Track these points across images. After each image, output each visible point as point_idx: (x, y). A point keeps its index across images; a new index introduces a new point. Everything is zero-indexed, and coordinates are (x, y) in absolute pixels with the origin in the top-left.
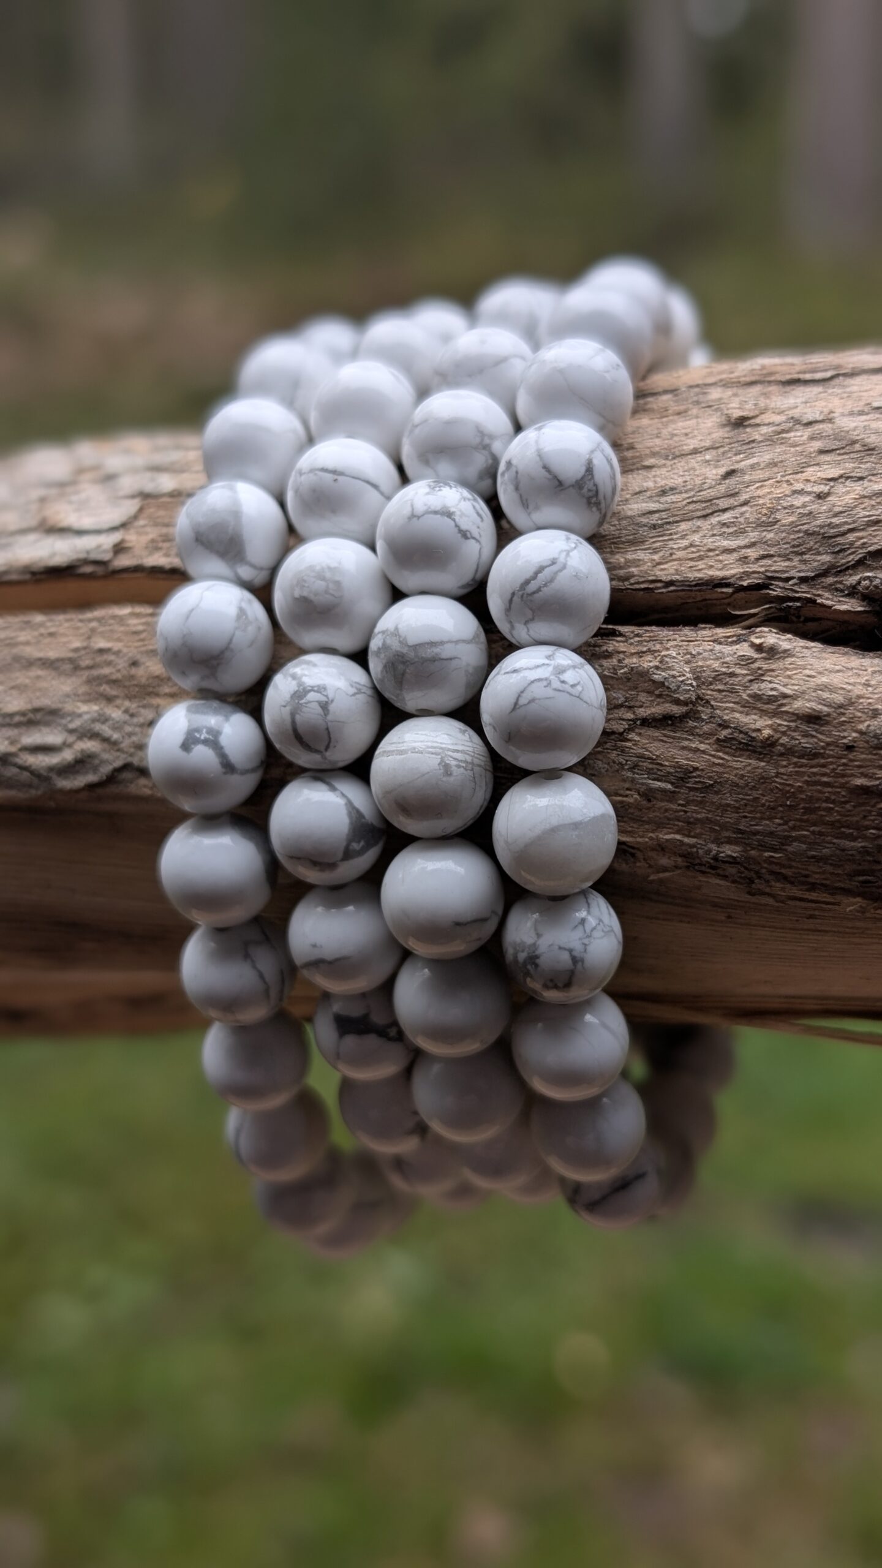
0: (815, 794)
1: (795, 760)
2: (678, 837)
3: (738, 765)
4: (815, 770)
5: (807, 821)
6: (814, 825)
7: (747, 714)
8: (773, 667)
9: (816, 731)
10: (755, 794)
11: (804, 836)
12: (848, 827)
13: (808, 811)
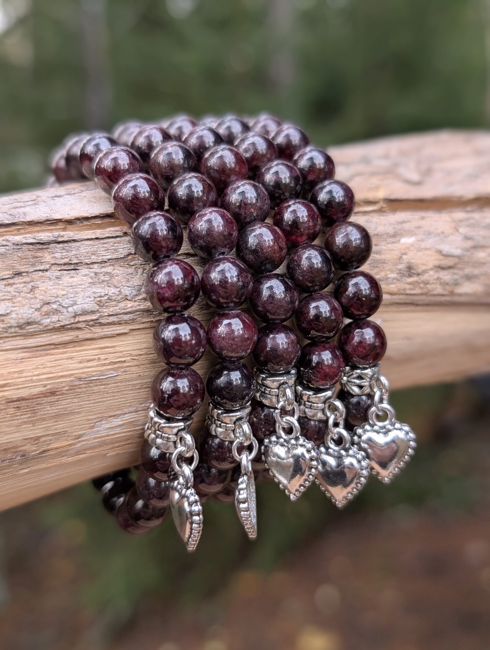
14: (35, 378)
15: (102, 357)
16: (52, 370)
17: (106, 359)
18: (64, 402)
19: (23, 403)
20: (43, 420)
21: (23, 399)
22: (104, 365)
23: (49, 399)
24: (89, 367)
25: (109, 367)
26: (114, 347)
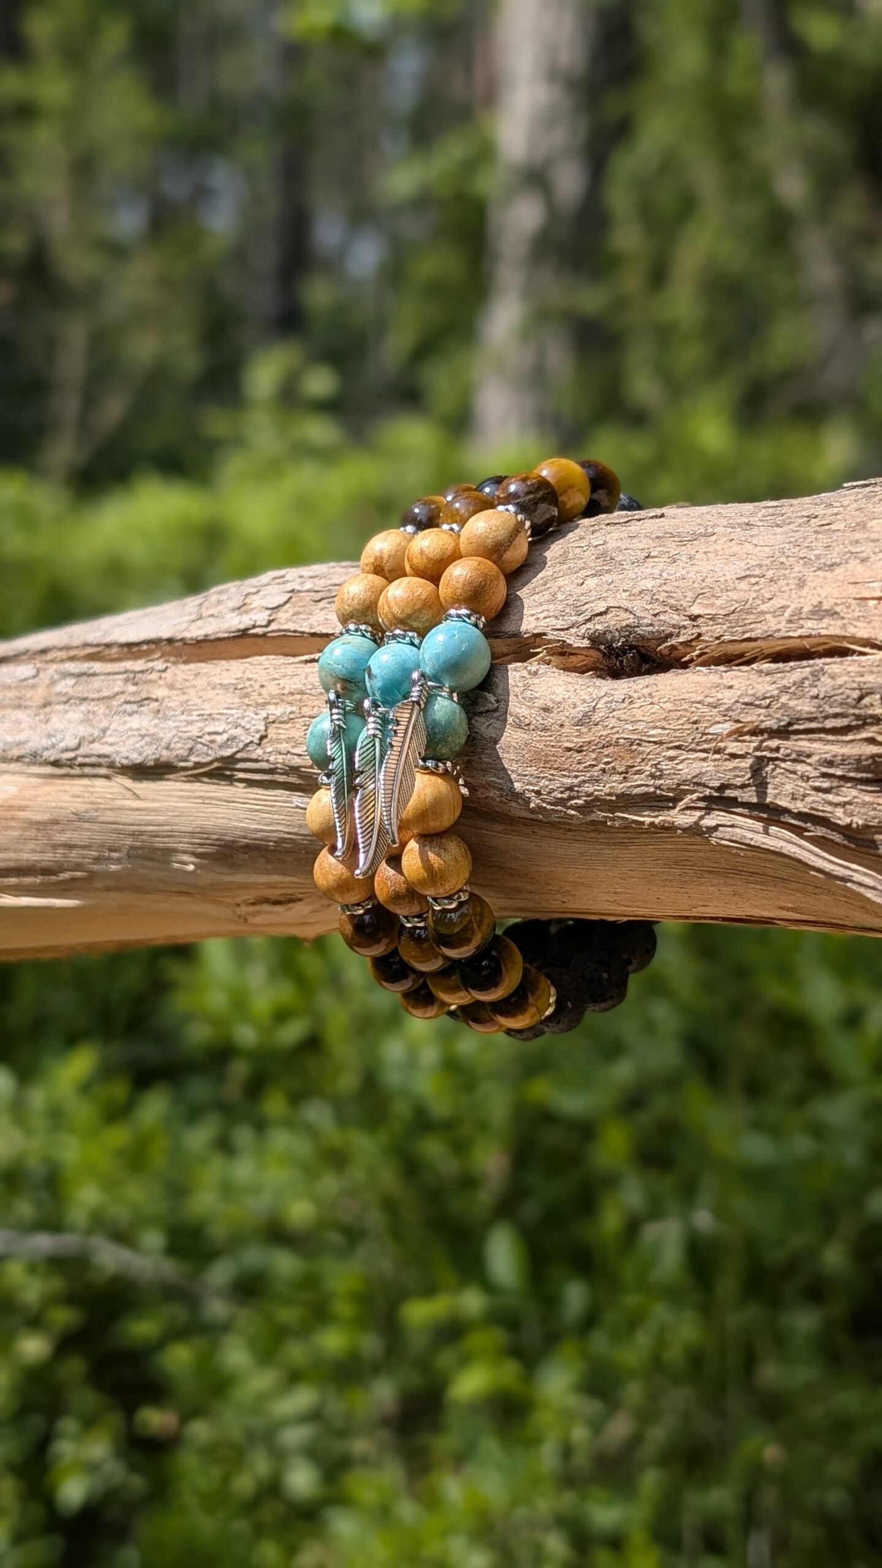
0: (549, 752)
1: (539, 733)
2: (494, 779)
3: (515, 737)
4: (547, 738)
5: (546, 768)
6: (550, 768)
7: (521, 708)
8: (535, 682)
9: (548, 717)
10: (524, 752)
11: (546, 777)
12: (564, 770)
13: (546, 762)
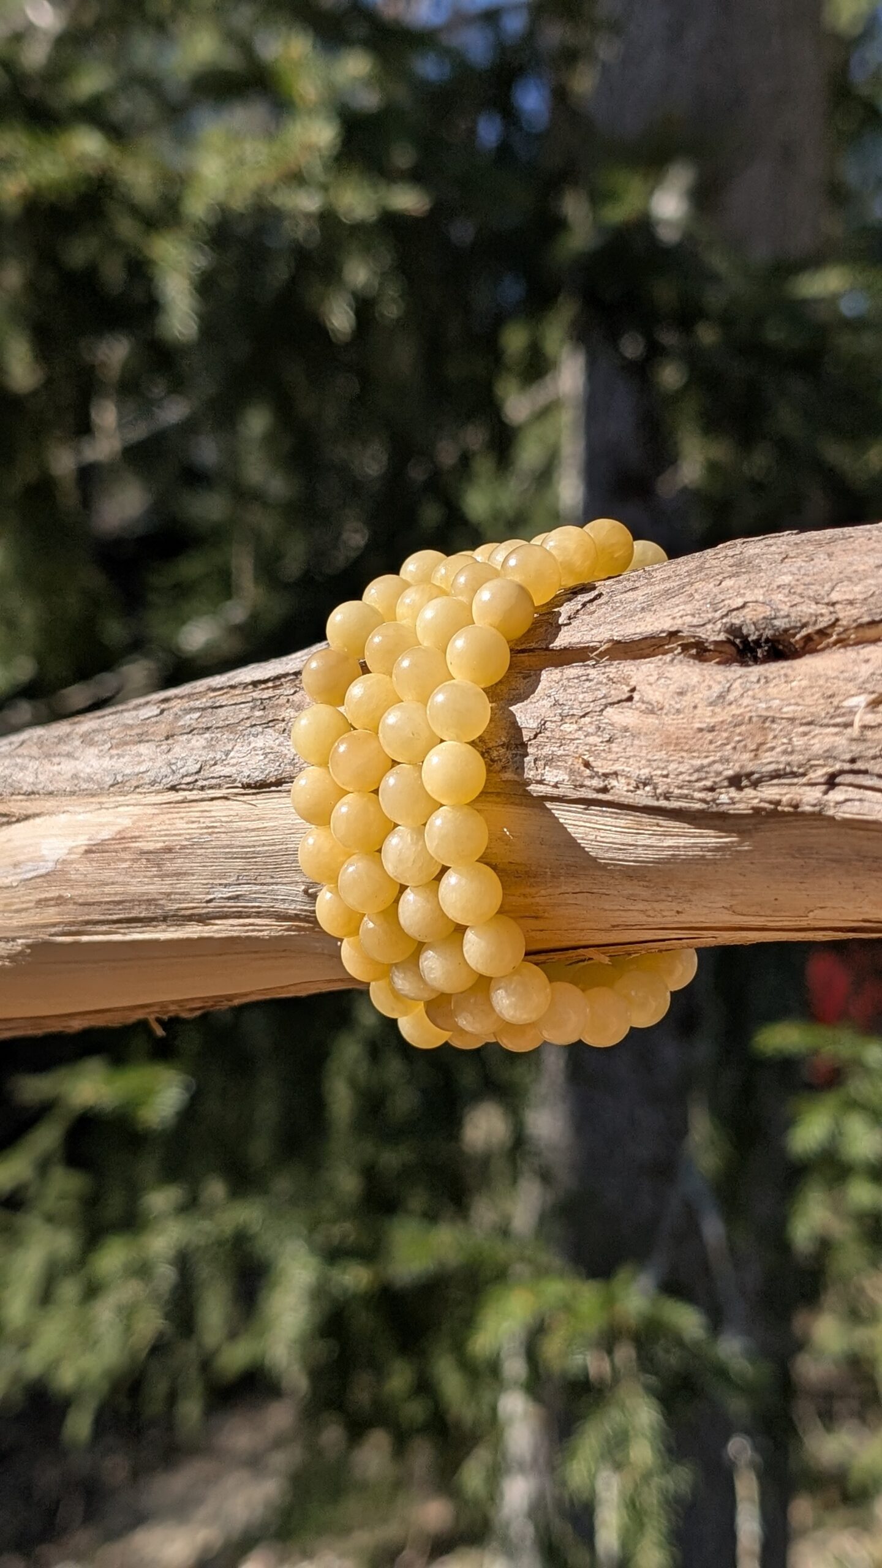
14: (158, 833)
15: (202, 820)
16: (169, 827)
17: (204, 823)
18: (179, 861)
19: (151, 857)
20: (168, 876)
21: (151, 852)
22: (202, 828)
23: (167, 856)
24: (192, 829)
25: (205, 831)
26: (210, 811)
